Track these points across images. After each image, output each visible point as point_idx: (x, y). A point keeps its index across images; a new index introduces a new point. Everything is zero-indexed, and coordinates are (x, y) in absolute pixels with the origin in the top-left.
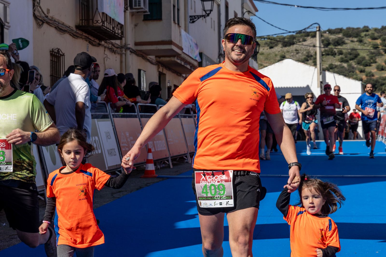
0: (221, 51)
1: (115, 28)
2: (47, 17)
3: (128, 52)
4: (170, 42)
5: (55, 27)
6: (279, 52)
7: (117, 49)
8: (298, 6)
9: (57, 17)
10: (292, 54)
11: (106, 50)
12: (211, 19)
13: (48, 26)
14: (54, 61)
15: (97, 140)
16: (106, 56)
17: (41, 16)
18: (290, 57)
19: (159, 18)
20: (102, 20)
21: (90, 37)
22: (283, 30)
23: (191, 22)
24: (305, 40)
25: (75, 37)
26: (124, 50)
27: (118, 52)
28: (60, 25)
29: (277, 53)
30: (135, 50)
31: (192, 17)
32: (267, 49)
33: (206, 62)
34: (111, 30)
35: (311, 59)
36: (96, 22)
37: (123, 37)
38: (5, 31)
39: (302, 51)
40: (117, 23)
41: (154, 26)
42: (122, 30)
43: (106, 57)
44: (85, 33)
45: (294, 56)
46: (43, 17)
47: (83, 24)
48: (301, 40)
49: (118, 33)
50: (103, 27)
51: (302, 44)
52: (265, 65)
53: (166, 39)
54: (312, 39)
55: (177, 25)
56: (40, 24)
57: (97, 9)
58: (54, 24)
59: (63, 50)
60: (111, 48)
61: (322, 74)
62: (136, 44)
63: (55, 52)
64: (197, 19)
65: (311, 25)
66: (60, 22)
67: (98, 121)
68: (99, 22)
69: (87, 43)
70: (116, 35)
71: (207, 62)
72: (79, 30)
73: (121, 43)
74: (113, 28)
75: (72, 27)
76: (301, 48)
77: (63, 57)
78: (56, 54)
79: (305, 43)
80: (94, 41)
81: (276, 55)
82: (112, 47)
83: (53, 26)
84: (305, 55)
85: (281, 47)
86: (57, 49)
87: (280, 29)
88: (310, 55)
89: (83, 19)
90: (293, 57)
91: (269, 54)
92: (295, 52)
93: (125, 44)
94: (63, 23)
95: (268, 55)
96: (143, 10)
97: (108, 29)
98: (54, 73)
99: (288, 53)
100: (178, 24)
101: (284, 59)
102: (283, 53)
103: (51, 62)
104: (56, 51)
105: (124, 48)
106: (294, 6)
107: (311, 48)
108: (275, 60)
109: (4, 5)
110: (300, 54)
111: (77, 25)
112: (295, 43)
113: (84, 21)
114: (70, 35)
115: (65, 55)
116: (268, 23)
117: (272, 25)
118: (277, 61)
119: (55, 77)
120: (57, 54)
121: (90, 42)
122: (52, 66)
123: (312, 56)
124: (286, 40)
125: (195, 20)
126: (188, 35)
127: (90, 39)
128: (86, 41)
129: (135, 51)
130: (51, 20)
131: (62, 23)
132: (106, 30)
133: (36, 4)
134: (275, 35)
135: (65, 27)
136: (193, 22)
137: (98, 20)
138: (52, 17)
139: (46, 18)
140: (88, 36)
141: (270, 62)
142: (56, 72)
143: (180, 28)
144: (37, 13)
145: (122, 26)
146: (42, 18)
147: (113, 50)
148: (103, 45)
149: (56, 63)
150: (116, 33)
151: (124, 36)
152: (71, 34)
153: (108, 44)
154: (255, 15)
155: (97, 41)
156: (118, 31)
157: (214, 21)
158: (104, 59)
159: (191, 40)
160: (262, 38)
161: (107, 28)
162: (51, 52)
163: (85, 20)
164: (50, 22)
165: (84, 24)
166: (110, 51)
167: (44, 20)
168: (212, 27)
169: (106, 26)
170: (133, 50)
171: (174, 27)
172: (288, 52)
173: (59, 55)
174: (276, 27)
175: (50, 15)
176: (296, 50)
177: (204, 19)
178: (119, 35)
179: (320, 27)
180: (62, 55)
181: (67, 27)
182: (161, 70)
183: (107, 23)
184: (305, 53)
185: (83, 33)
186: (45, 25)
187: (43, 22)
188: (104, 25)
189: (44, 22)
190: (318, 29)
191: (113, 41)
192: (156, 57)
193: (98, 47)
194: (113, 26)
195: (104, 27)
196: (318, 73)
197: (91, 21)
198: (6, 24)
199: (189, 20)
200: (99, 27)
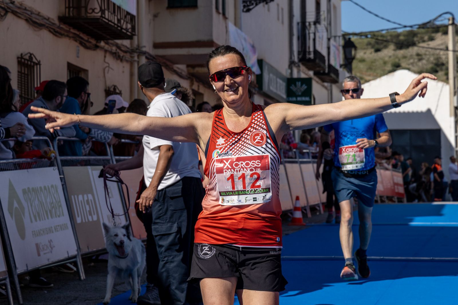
0: (294, 56)
1: (122, 21)
2: (13, 3)
4: (210, 43)
5: (25, 18)
6: (390, 57)
7: (125, 54)
9: (28, 3)
10: (411, 61)
11: (108, 55)
12: (278, 5)
13: (15, 17)
14: (24, 73)
15: (91, 200)
16: (107, 65)
17: (3, 2)
18: (407, 66)
19: (194, 5)
20: (101, 8)
21: (82, 35)
22: (394, 23)
23: (245, 10)
24: (432, 39)
25: (57, 34)
26: (136, 55)
27: (127, 59)
28: (33, 15)
29: (387, 59)
30: (154, 56)
31: (247, 3)
32: (371, 53)
33: (269, 74)
34: (115, 24)
35: (442, 70)
36: (91, 11)
37: (135, 35)
39: (428, 56)
40: (126, 13)
42: (132, 23)
43: (107, 67)
44: (75, 28)
45: (415, 65)
46: (7, 3)
47: (71, 14)
48: (426, 38)
49: (126, 28)
50: (102, 20)
51: (428, 45)
52: (367, 78)
53: (203, 38)
54: (444, 37)
55: (221, 16)
56: (2, 14)
58: (25, 14)
59: (39, 56)
60: (115, 53)
61: (457, 94)
62: (156, 46)
63: (25, 59)
64: (254, 5)
65: (440, 16)
66: (34, 11)
67: (92, 170)
68: (96, 11)
69: (77, 44)
70: (123, 32)
71: (271, 75)
72: (65, 23)
73: (131, 44)
74: (119, 21)
75: (53, 19)
76: (426, 51)
77: (38, 66)
78: (26, 62)
79: (432, 44)
80: (87, 41)
81: (385, 63)
82: (116, 50)
83: (22, 17)
84: (432, 63)
85: (395, 50)
86: (29, 55)
87: (389, 21)
88: (440, 63)
89: (71, 5)
90: (413, 66)
91: (374, 61)
92: (416, 57)
93: (138, 46)
94: (39, 13)
95: (372, 62)
97: (110, 23)
98: (23, 92)
99: (404, 60)
100: (224, 14)
101: (398, 68)
102: (397, 60)
103: (18, 75)
104: (27, 57)
105: (137, 52)
107: (442, 53)
108: (384, 70)
110: (424, 62)
111: (61, 15)
112: (417, 43)
113: (71, 9)
114: (50, 31)
115: (41, 63)
116: (370, 12)
117: (377, 16)
118: (386, 72)
119: (25, 98)
120: (29, 63)
121: (81, 44)
122: (21, 80)
123: (443, 64)
124: (402, 38)
125: (251, 7)
126: (239, 31)
127: (82, 38)
128: (76, 41)
129: (154, 58)
130: (19, 8)
131: (37, 13)
132: (108, 23)
134: (382, 30)
135: (42, 19)
136: (248, 10)
137: (95, 9)
138: (21, 3)
139: (11, 5)
140: (78, 33)
141: (375, 74)
142: (26, 91)
143: (227, 20)
145: (132, 17)
146: (5, 5)
147: (119, 56)
148: (102, 48)
149: (26, 76)
150: (124, 29)
151: (137, 33)
152: (52, 30)
153: (111, 45)
155: (93, 42)
156: (126, 25)
157: (282, 9)
158: (104, 70)
159: (245, 39)
160: (361, 36)
161: (109, 21)
162: (20, 59)
163: (73, 8)
164: (18, 11)
165: (73, 14)
166: (114, 57)
167: (7, 7)
168: (278, 19)
169: (107, 17)
170: (151, 56)
171: (217, 19)
172: (405, 57)
173: (32, 64)
174: (383, 18)
175: (18, 0)
176: (418, 55)
177: (266, 6)
178: (127, 31)
179: (453, 19)
180: (37, 64)
181: (45, 19)
182: (195, 87)
183: (110, 14)
184: (432, 59)
185: (70, 29)
186: (10, 16)
187: (7, 12)
188: (103, 16)
189: (9, 12)
190: (451, 22)
191: (119, 42)
192: (188, 66)
193: (94, 50)
194: (119, 17)
195: (104, 19)
196: (450, 93)
197: (83, 10)
199: (242, 8)
200: (97, 19)
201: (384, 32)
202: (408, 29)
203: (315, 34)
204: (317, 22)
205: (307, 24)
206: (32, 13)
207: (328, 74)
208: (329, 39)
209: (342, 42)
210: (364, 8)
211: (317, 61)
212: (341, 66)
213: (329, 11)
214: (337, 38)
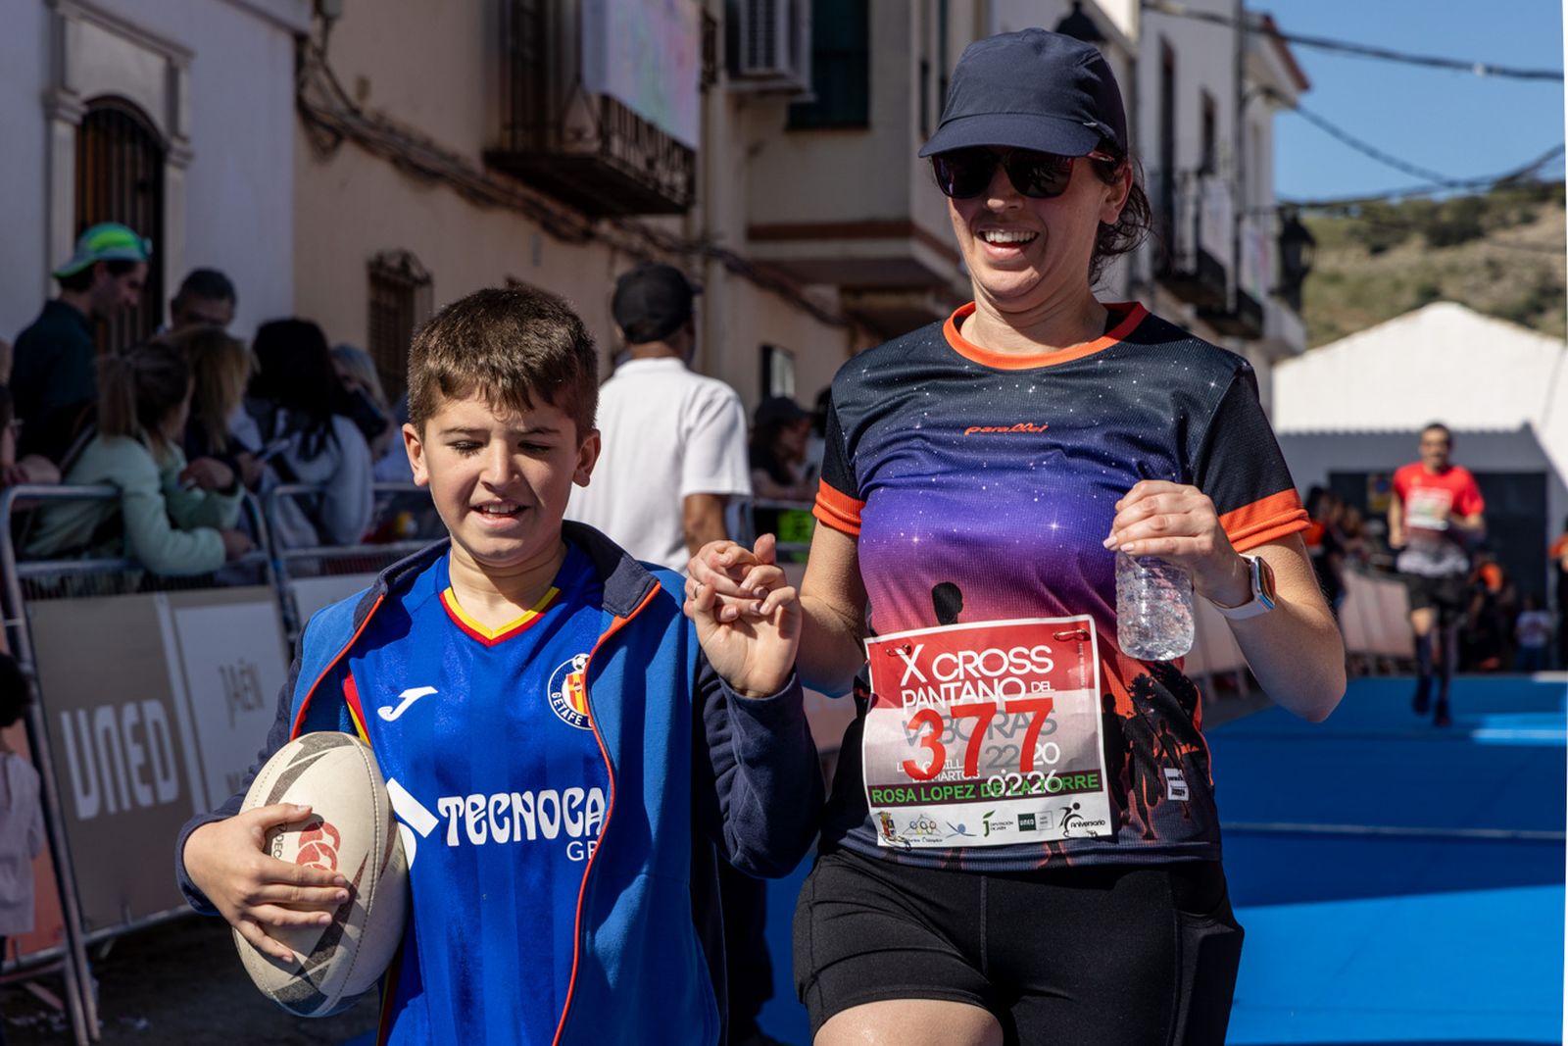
1: (660, 166)
2: (356, 112)
3: (718, 270)
4: (904, 228)
5: (391, 156)
6: (1412, 269)
8: (1490, 70)
9: (401, 115)
11: (618, 256)
13: (363, 153)
14: (387, 309)
17: (329, 110)
19: (859, 121)
20: (600, 128)
21: (548, 203)
22: (1422, 174)
24: (1529, 220)
25: (479, 199)
26: (698, 258)
28: (413, 148)
29: (1402, 274)
30: (750, 262)
32: (1359, 258)
34: (638, 173)
35: (1555, 307)
36: (572, 136)
37: (695, 203)
38: (172, 174)
39: (1518, 269)
40: (670, 143)
41: (832, 151)
42: (688, 169)
44: (527, 182)
46: (338, 114)
47: (519, 146)
48: (1513, 215)
49: (671, 185)
50: (603, 161)
51: (1520, 236)
52: (1346, 326)
53: (886, 211)
56: (327, 144)
57: (579, 78)
58: (388, 144)
59: (428, 260)
60: (640, 255)
62: (757, 233)
63: (389, 269)
66: (415, 135)
68: (587, 136)
69: (534, 227)
70: (662, 196)
72: (501, 170)
73: (686, 228)
74: (650, 163)
75: (468, 159)
76: (1514, 254)
77: (426, 288)
78: (392, 276)
79: (1531, 234)
80: (562, 220)
81: (1398, 286)
82: (643, 245)
83: (382, 151)
84: (1529, 287)
85: (1425, 250)
86: (400, 257)
87: (1406, 168)
88: (1550, 288)
89: (519, 121)
90: (1475, 296)
91: (1366, 281)
92: (1484, 271)
93: (705, 233)
94: (429, 140)
95: (1362, 284)
96: (784, 84)
97: (624, 169)
99: (1451, 278)
101: (1434, 300)
102: (1431, 277)
103: (371, 311)
104: (395, 263)
105: (700, 251)
106: (1467, 66)
108: (1391, 305)
109: (169, 59)
110: (1507, 283)
111: (490, 147)
112: (1487, 230)
113: (520, 130)
114: (460, 192)
115: (434, 279)
116: (1355, 144)
117: (1373, 154)
118: (1398, 310)
120: (401, 279)
121: (546, 226)
124: (1446, 217)
127: (550, 213)
128: (531, 217)
129: (748, 269)
130: (374, 127)
131: (423, 140)
132: (620, 172)
133: (309, 55)
135: (438, 158)
137: (584, 129)
138: (378, 113)
139: (350, 118)
140: (536, 198)
141: (1367, 314)
144: (312, 97)
145: (688, 155)
146: (334, 117)
148: (604, 240)
149: (392, 317)
150: (665, 188)
151: (700, 198)
152: (464, 189)
153: (630, 232)
154: (1294, 106)
155: (579, 221)
156: (672, 176)
160: (1331, 210)
161: (621, 164)
162: (375, 269)
163: (525, 127)
164: (373, 134)
165: (524, 144)
167: (341, 125)
169: (616, 153)
170: (737, 259)
172: (1452, 270)
173: (409, 281)
174: (1390, 161)
175: (371, 105)
176: (1490, 264)
178: (674, 193)
180: (422, 283)
181: (445, 157)
183: (625, 143)
184: (1530, 276)
185: (515, 186)
186: (348, 150)
187: (339, 138)
188: (607, 149)
189: (346, 137)
191: (652, 222)
192: (845, 290)
193: (582, 244)
194: (651, 154)
195: (608, 160)
197: (551, 134)
198: (176, 144)
200: (586, 162)
201: (1396, 201)
202: (1462, 192)
203: (1198, 203)
204: (1206, 169)
205: (1177, 177)
206: (409, 140)
207: (1235, 316)
208: (1238, 219)
209: (1274, 226)
210: (1335, 132)
211: (1206, 279)
212: (1272, 293)
213: (1239, 141)
214: (1262, 217)
